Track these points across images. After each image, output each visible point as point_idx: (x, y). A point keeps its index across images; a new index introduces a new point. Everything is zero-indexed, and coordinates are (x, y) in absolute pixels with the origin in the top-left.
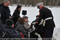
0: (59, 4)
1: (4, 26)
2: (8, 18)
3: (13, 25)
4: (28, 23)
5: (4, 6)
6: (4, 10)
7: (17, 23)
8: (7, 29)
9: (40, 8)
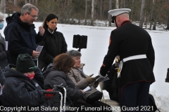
4: (82, 69)
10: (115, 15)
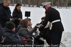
0: (68, 4)
1: (4, 29)
2: (9, 20)
7: (18, 26)
8: (8, 33)
10: (45, 5)
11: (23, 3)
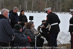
0: (62, 10)
1: (13, 30)
2: (17, 23)
3: (21, 30)
5: (13, 12)
6: (13, 16)
8: (16, 33)
9: (48, 13)
10: (47, 10)
11: (27, 10)
